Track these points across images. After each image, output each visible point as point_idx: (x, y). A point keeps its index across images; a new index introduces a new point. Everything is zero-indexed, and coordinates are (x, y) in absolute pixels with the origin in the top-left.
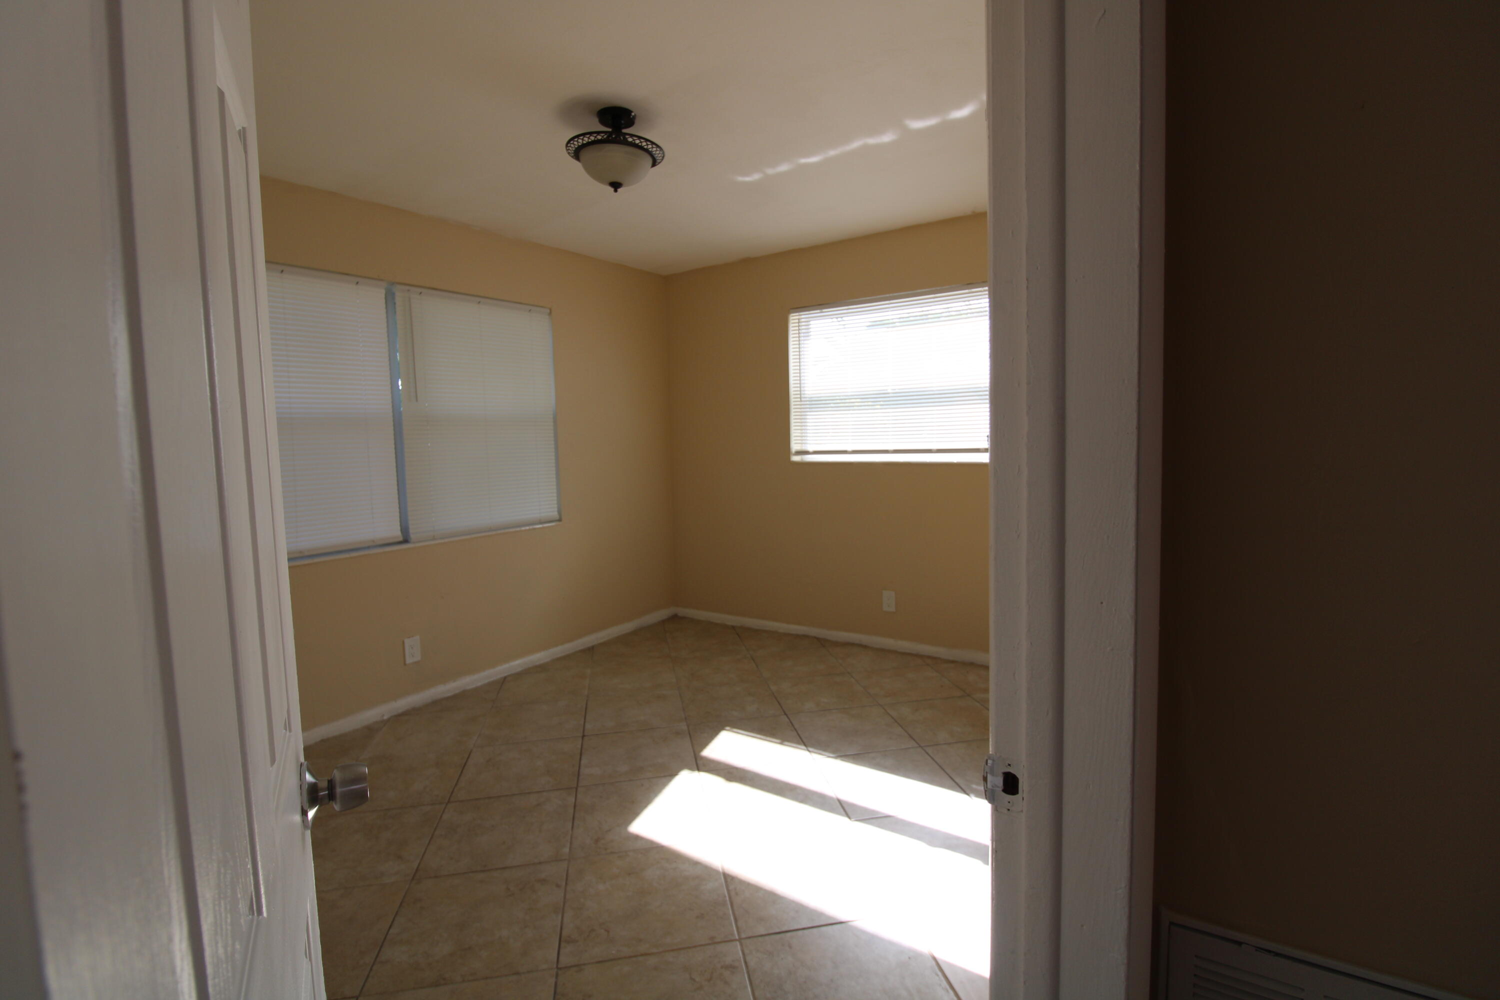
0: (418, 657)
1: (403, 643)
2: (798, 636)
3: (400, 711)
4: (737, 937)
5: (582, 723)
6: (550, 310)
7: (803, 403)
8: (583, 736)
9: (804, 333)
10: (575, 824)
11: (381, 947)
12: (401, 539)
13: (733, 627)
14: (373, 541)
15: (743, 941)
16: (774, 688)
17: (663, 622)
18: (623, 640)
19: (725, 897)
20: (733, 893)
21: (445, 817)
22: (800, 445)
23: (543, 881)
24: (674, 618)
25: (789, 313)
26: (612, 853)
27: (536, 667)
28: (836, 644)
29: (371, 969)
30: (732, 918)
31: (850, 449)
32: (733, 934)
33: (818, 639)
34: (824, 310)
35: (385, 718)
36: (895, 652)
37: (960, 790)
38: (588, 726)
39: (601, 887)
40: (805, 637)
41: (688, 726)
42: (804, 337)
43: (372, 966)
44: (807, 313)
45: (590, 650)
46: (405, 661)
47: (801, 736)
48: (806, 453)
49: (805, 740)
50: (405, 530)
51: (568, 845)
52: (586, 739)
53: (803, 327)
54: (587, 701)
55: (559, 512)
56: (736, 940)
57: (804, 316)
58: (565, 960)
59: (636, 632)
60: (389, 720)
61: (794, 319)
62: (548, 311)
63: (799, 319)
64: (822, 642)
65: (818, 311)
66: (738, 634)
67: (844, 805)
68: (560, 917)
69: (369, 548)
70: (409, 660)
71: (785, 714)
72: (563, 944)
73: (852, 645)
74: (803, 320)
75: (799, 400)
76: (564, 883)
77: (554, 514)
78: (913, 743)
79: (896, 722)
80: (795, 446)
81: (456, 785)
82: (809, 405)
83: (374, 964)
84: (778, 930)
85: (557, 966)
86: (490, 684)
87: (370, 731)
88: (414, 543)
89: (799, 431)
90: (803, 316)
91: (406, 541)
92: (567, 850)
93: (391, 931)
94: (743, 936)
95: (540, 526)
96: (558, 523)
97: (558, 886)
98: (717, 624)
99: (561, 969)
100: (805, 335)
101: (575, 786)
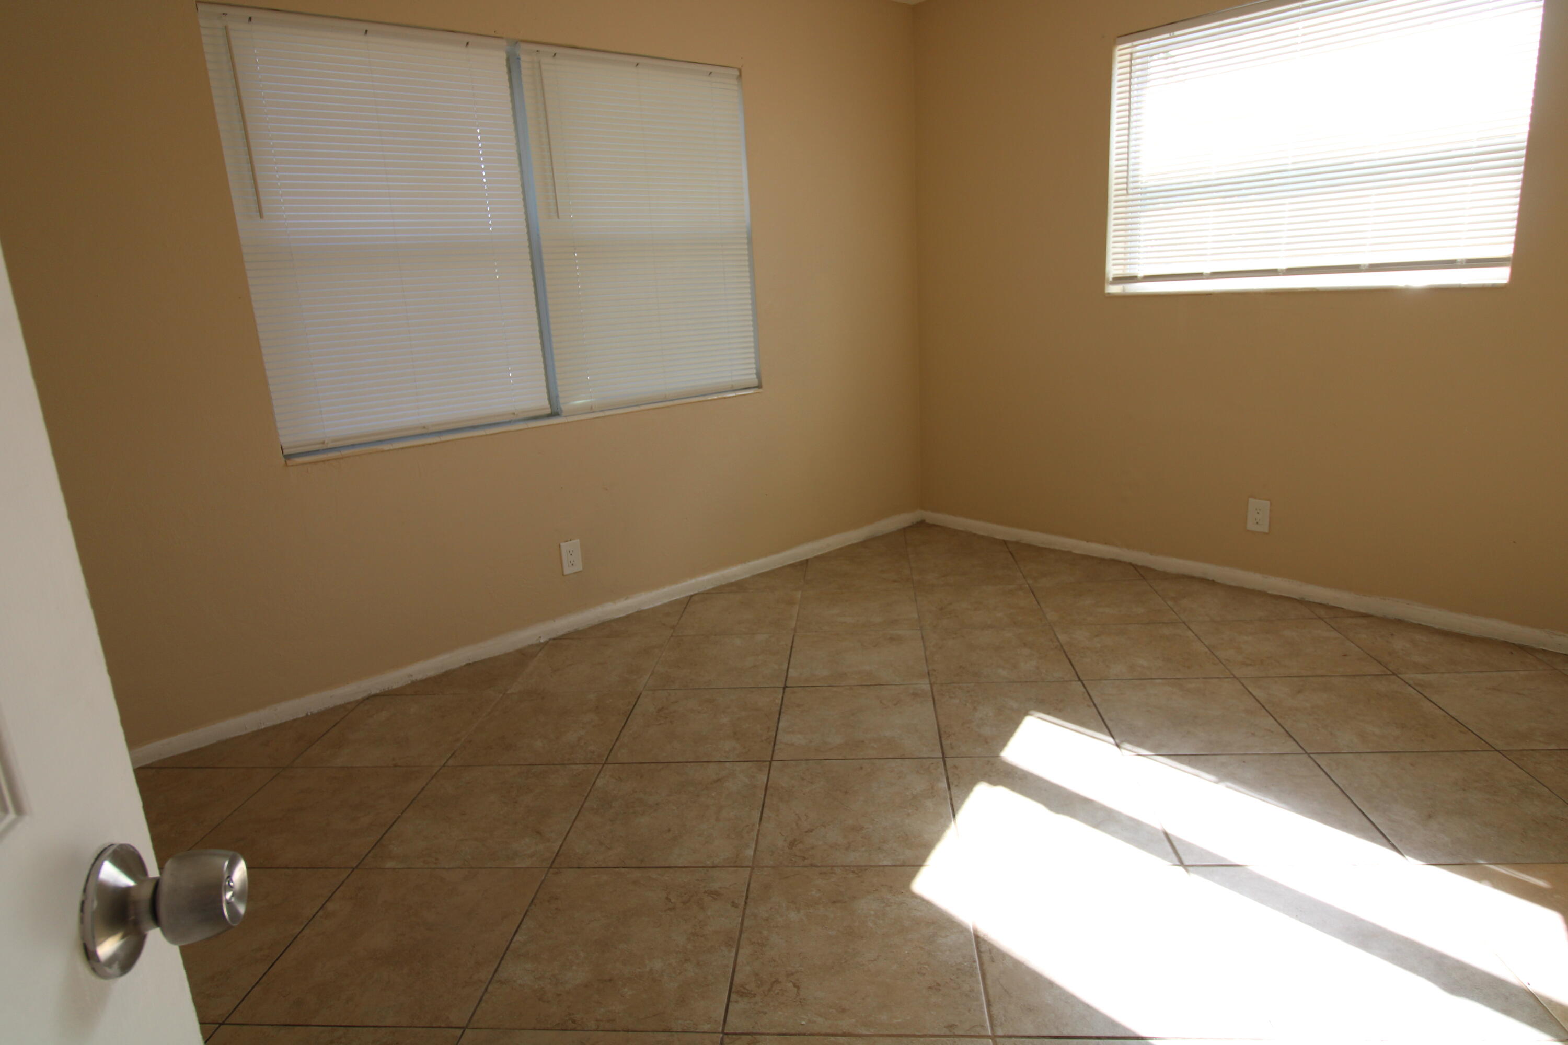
0: (579, 567)
1: (560, 546)
2: (1102, 560)
3: (560, 633)
4: (990, 1033)
5: (785, 666)
6: (740, 71)
7: (1130, 197)
8: (785, 687)
9: (1138, 77)
10: (764, 815)
11: (502, 959)
12: (549, 411)
13: (1005, 543)
14: (514, 414)
15: (998, 1040)
16: (1062, 638)
17: (905, 530)
18: (848, 553)
19: (975, 962)
20: (986, 958)
21: (600, 783)
22: (1122, 267)
23: (715, 895)
24: (921, 525)
25: (1115, 44)
26: (812, 865)
27: (731, 584)
28: (1165, 576)
29: (486, 990)
30: (983, 998)
31: (1207, 270)
32: (983, 1026)
33: (1135, 567)
34: (1176, 33)
35: (542, 641)
36: (1262, 594)
37: (1384, 840)
38: (792, 673)
39: (793, 916)
40: (1115, 562)
41: (931, 685)
42: (1137, 84)
43: (487, 986)
44: (1148, 40)
45: (803, 565)
46: (563, 572)
47: (1104, 717)
48: (1133, 279)
49: (1110, 724)
50: (552, 397)
51: (753, 846)
52: (787, 689)
53: (1138, 67)
54: (794, 636)
55: (759, 375)
56: (988, 1037)
57: (1141, 46)
58: (736, 1023)
59: (864, 544)
60: (546, 643)
61: (1121, 53)
62: (737, 73)
63: (1131, 54)
64: (1142, 573)
65: (1167, 35)
66: (1011, 553)
67: (1175, 843)
68: (733, 954)
69: (509, 422)
70: (567, 570)
71: (1080, 679)
72: (734, 996)
73: (1191, 578)
74: (1138, 54)
75: (1125, 192)
76: (743, 903)
77: (752, 378)
78: (1291, 747)
79: (1263, 707)
80: (1113, 269)
81: (617, 739)
82: (1141, 199)
83: (490, 982)
84: (1055, 1033)
85: (723, 1030)
86: (671, 604)
87: (523, 656)
88: (566, 417)
89: (1122, 245)
90: (1138, 48)
91: (555, 414)
92: (750, 852)
93: (517, 937)
94: (1000, 1032)
95: (733, 394)
96: (756, 390)
97: (734, 905)
98: (982, 537)
99: (727, 1034)
100: (1141, 80)
101: (770, 759)
